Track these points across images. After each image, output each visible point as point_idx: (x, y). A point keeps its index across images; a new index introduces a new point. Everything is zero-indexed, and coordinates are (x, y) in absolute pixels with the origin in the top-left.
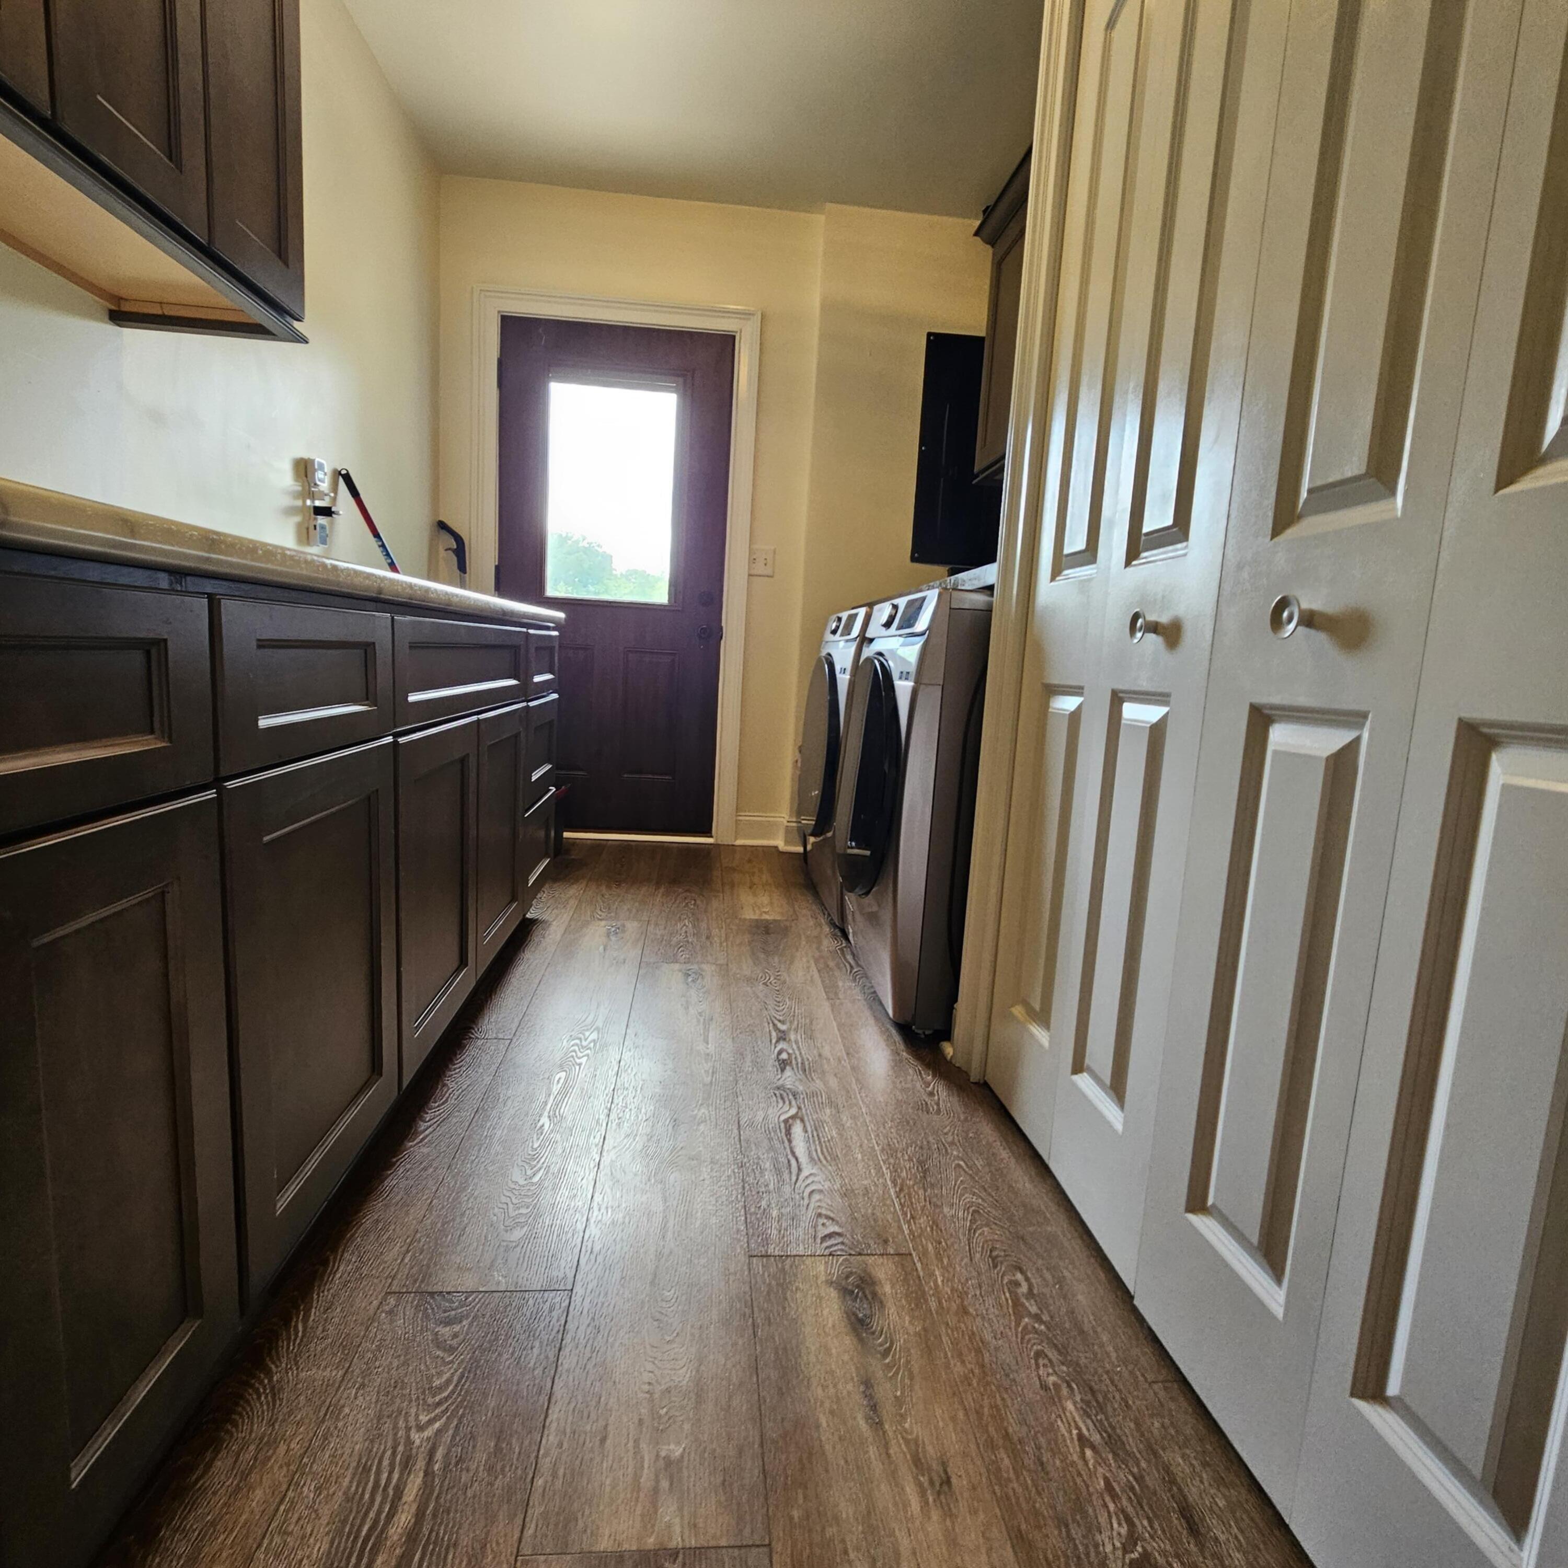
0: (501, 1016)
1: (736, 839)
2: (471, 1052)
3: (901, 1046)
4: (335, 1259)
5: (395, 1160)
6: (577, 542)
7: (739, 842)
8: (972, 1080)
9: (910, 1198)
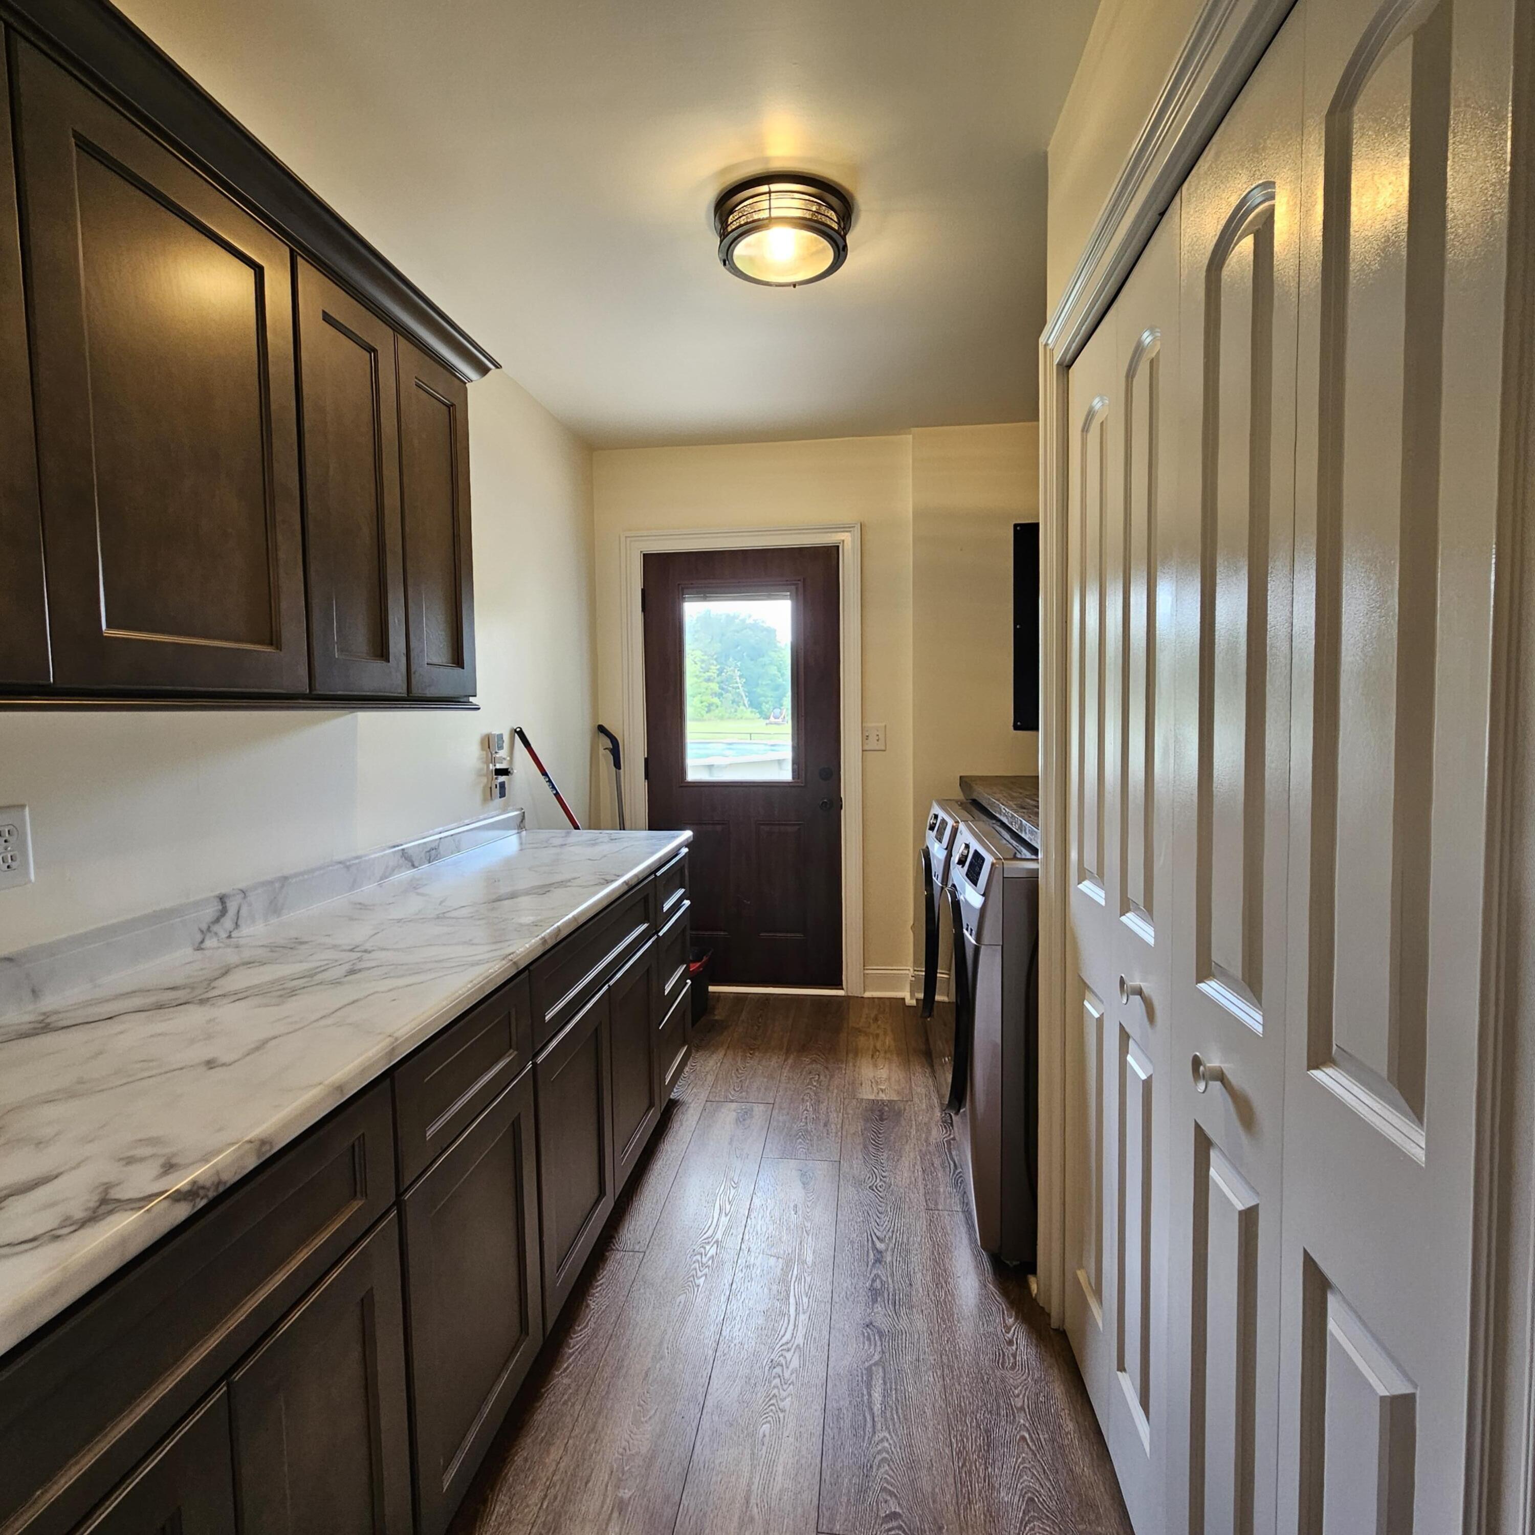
0: (638, 1223)
1: (865, 991)
2: (611, 1266)
3: (990, 1277)
4: (492, 1498)
5: (543, 1390)
6: (743, 621)
7: (868, 994)
8: (1052, 1327)
9: (970, 1475)
